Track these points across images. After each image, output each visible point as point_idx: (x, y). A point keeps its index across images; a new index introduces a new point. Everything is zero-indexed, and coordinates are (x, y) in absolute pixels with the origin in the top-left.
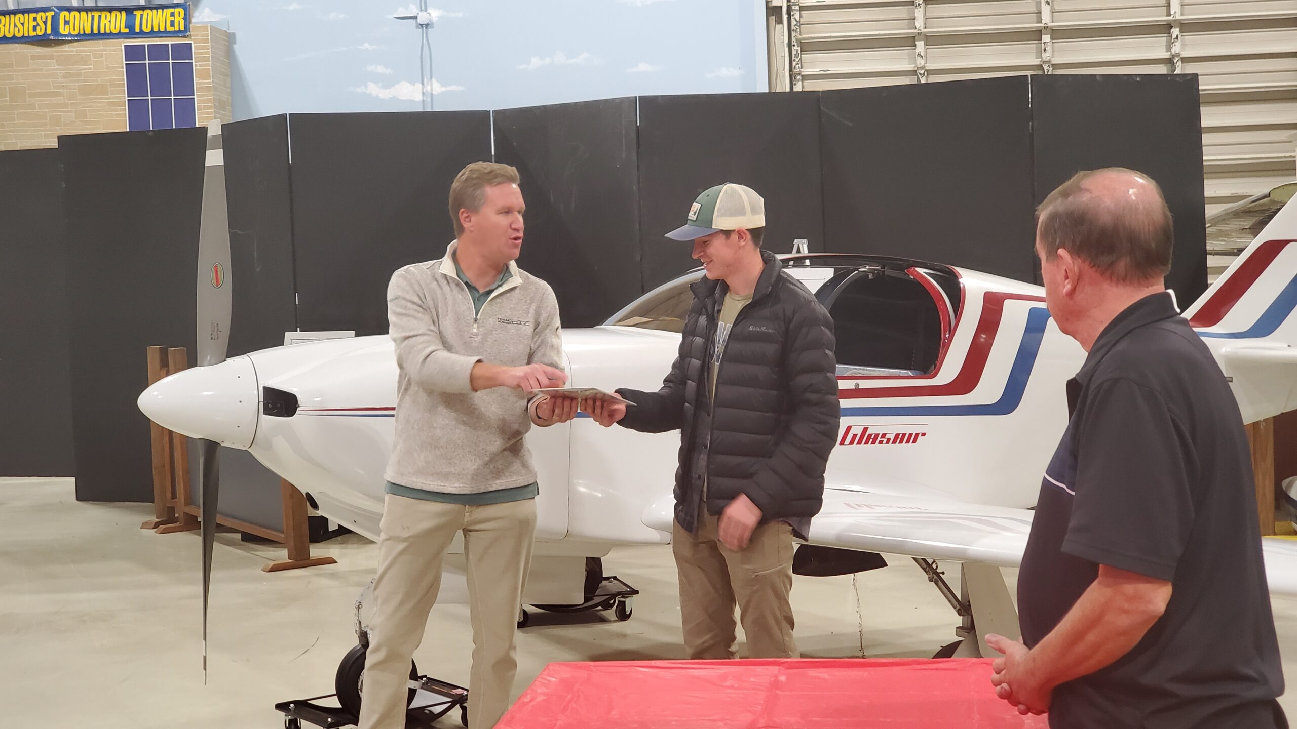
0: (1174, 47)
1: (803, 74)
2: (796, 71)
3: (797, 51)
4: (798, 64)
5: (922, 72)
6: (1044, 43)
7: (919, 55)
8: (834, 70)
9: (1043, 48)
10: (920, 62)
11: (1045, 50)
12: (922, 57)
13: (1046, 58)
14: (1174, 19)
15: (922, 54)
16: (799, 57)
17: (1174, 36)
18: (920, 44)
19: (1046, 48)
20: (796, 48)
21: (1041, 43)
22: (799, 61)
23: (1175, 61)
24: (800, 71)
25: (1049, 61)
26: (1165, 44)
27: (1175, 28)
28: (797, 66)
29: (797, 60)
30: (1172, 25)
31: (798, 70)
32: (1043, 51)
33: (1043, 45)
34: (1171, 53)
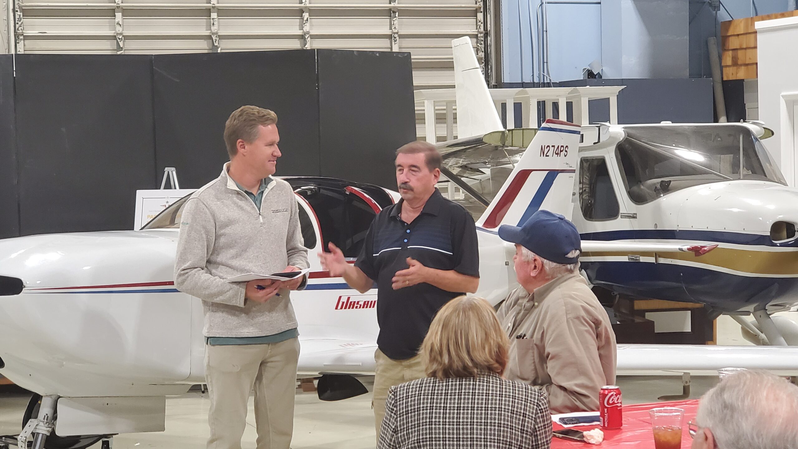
0: (305, 27)
1: (25, 34)
2: (19, 32)
3: (20, 16)
4: (20, 26)
5: (120, 37)
6: (213, 19)
7: (118, 24)
8: (50, 32)
9: (212, 23)
10: (119, 29)
11: (213, 24)
12: (120, 25)
13: (214, 30)
14: (305, 6)
15: (120, 23)
16: (22, 21)
17: (305, 19)
18: (119, 15)
19: (214, 23)
20: (19, 13)
21: (210, 19)
22: (21, 24)
23: (306, 37)
24: (22, 32)
25: (217, 33)
26: (298, 24)
27: (306, 12)
28: (20, 28)
29: (20, 23)
30: (304, 11)
31: (21, 31)
32: (212, 25)
33: (212, 20)
34: (304, 31)
